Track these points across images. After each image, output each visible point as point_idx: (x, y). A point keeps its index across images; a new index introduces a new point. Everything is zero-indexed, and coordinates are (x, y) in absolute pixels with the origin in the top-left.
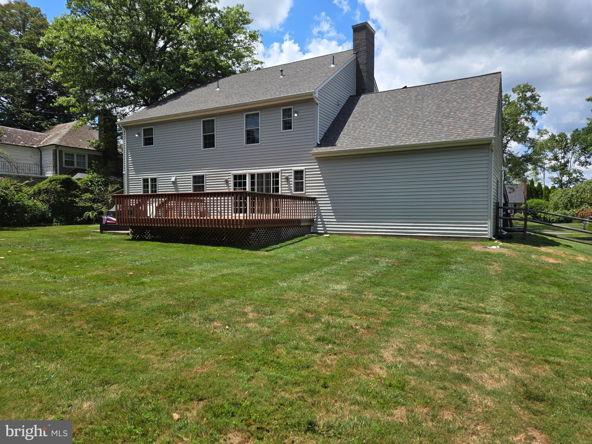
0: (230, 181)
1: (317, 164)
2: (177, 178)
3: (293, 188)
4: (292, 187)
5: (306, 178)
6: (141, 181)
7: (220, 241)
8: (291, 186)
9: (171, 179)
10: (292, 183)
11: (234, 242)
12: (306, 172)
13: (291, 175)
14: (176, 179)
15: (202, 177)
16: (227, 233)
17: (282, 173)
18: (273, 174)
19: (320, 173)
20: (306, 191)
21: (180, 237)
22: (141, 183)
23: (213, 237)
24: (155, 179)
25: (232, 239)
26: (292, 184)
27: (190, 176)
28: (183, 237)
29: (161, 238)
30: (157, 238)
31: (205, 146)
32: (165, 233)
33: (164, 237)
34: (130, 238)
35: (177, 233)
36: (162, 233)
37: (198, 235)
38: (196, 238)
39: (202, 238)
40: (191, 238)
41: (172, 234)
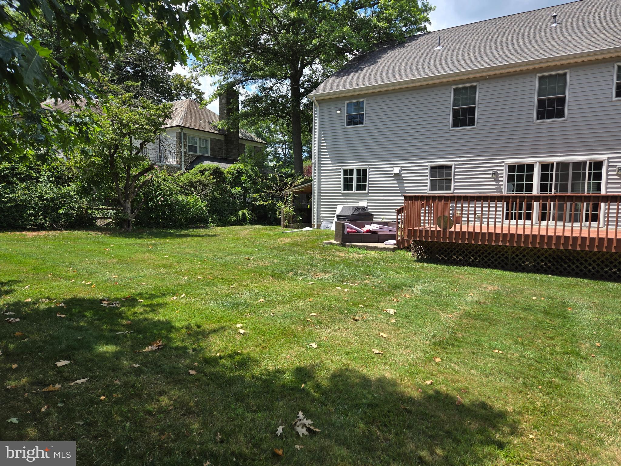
0: (502, 174)
2: (403, 169)
6: (340, 172)
9: (392, 171)
14: (401, 170)
15: (449, 167)
17: (609, 162)
18: (590, 163)
21: (524, 262)
22: (340, 175)
24: (364, 171)
27: (427, 166)
28: (531, 263)
29: (479, 261)
30: (471, 260)
31: (455, 124)
32: (489, 254)
33: (486, 259)
34: (416, 259)
35: (517, 255)
36: (483, 253)
37: (567, 261)
38: (561, 266)
39: (577, 267)
40: (549, 264)
41: (505, 256)
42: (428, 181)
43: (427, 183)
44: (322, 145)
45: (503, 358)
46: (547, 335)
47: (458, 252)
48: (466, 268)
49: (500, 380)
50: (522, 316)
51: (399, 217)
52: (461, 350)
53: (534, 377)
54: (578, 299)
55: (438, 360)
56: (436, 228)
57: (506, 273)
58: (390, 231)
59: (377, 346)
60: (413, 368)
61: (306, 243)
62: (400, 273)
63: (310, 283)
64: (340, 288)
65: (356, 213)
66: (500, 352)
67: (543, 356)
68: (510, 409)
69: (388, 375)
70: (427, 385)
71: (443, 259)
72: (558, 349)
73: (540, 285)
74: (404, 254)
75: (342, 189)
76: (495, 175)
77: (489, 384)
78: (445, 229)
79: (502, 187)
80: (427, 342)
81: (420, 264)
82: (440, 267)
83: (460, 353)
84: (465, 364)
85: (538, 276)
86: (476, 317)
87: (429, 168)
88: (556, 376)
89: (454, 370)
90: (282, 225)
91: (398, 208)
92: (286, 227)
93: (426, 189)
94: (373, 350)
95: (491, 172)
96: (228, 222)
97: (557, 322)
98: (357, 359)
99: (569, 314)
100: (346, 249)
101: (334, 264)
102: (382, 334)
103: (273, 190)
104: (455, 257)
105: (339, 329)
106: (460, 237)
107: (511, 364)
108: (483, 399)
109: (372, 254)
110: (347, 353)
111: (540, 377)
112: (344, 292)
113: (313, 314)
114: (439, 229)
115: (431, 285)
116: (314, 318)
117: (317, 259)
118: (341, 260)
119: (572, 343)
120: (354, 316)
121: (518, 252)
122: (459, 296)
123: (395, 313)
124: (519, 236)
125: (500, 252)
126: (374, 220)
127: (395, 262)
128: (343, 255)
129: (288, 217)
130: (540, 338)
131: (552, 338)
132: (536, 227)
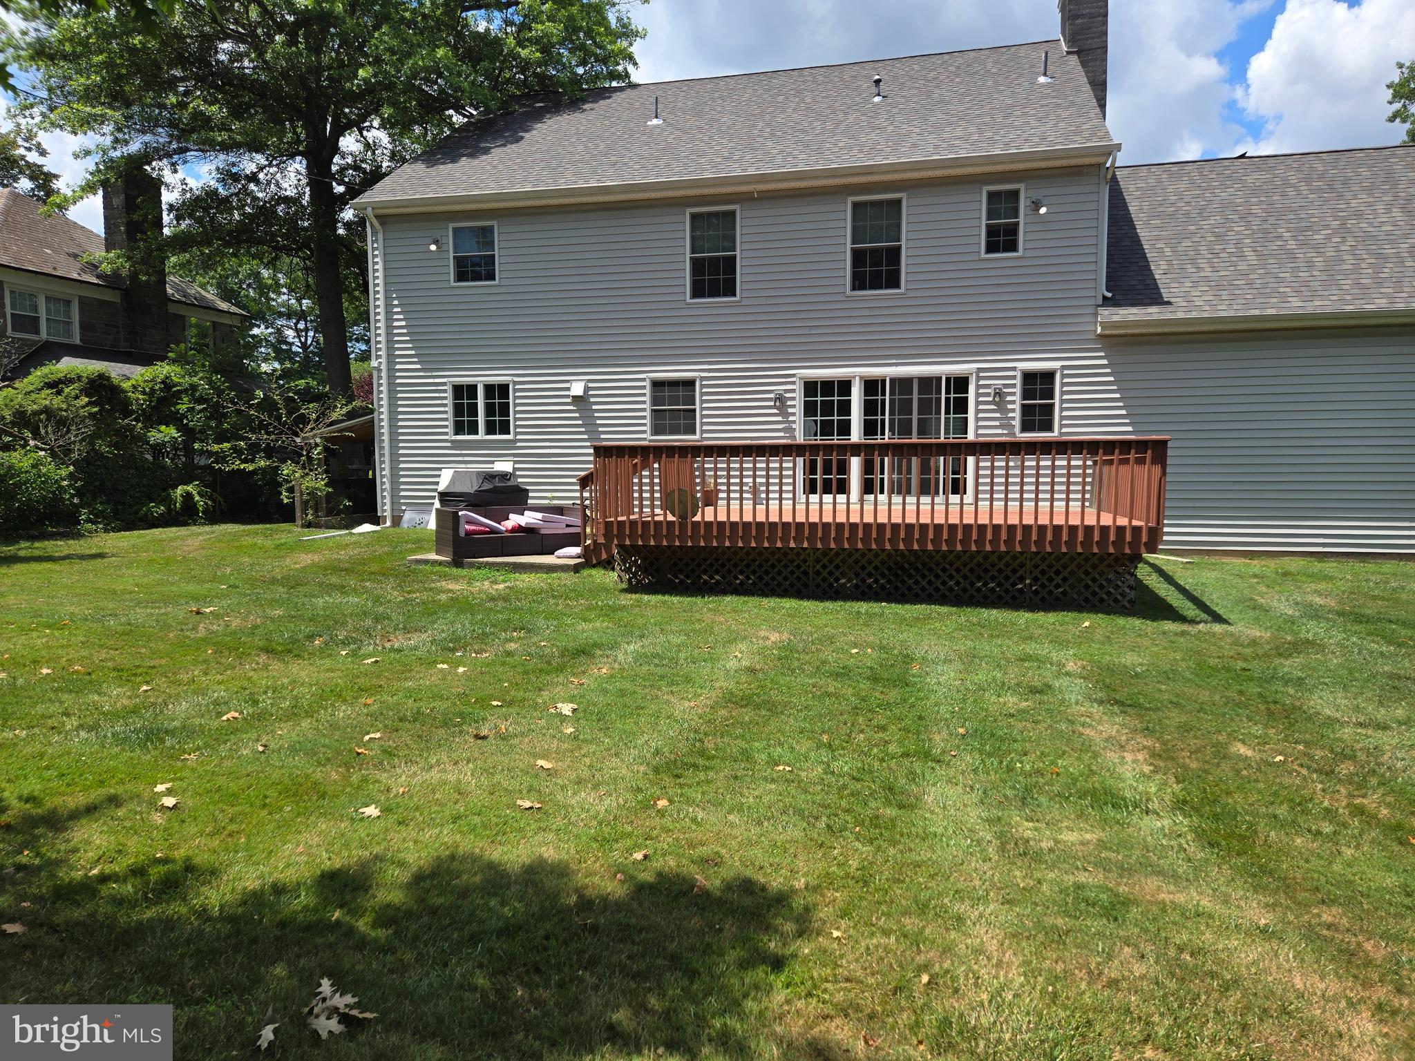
0: (794, 399)
1: (1103, 354)
2: (591, 385)
3: (1017, 423)
4: (1013, 418)
5: (1063, 393)
6: (445, 391)
7: (1007, 591)
8: (1011, 415)
9: (568, 389)
10: (1017, 407)
11: (1064, 593)
12: (1063, 376)
13: (1014, 386)
14: (587, 389)
15: (690, 383)
16: (1036, 566)
17: (979, 378)
18: (948, 380)
19: (1112, 379)
20: (1064, 430)
21: (837, 580)
22: (445, 398)
23: (979, 578)
24: (503, 389)
25: (1057, 586)
26: (1013, 410)
27: (644, 380)
28: (850, 580)
29: (754, 584)
30: (738, 582)
31: (697, 292)
32: (773, 566)
33: (766, 578)
34: (624, 586)
35: (824, 567)
36: (760, 566)
37: (913, 572)
38: (903, 582)
39: (930, 583)
40: (882, 581)
41: (802, 569)
42: (647, 414)
43: (644, 417)
44: (396, 324)
45: (793, 781)
46: (875, 722)
47: (711, 565)
48: (728, 599)
49: (784, 828)
50: (831, 689)
51: (586, 494)
52: (711, 774)
53: (847, 811)
54: (930, 646)
55: (662, 803)
56: (665, 515)
57: (805, 603)
58: (568, 526)
59: (529, 791)
60: (606, 830)
61: (363, 562)
62: (590, 621)
63: (369, 661)
64: (445, 666)
65: (487, 486)
66: (788, 768)
67: (866, 767)
68: (800, 883)
69: (550, 853)
70: (635, 862)
71: (682, 582)
72: (892, 748)
73: (866, 624)
74: (599, 576)
75: (450, 430)
76: (781, 401)
77: (763, 838)
78: (683, 517)
79: (794, 426)
80: (642, 769)
81: (634, 596)
82: (675, 599)
83: (708, 782)
84: (718, 804)
85: (863, 607)
86: (745, 701)
87: (647, 384)
88: (888, 803)
89: (694, 820)
90: (299, 522)
91: (583, 473)
92: (309, 525)
93: (644, 432)
94: (519, 802)
95: (772, 396)
96: (141, 520)
97: (894, 694)
98: (479, 830)
99: (914, 676)
100: (464, 572)
101: (432, 611)
102: (541, 762)
103: (268, 433)
104: (705, 577)
105: (438, 763)
106: (715, 533)
107: (806, 792)
108: (749, 873)
109: (526, 580)
110: (456, 819)
111: (858, 808)
112: (457, 674)
113: (372, 735)
114: (670, 518)
115: (655, 642)
116: (375, 746)
117: (389, 602)
118: (452, 599)
119: (918, 733)
120: (477, 728)
121: (825, 561)
122: (713, 659)
123: (574, 710)
124: (826, 526)
125: (792, 561)
126: (530, 501)
127: (580, 595)
128: (458, 587)
129: (313, 501)
130: (862, 731)
131: (883, 728)
132: (855, 507)
